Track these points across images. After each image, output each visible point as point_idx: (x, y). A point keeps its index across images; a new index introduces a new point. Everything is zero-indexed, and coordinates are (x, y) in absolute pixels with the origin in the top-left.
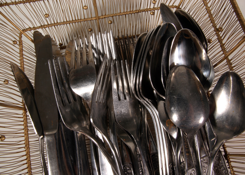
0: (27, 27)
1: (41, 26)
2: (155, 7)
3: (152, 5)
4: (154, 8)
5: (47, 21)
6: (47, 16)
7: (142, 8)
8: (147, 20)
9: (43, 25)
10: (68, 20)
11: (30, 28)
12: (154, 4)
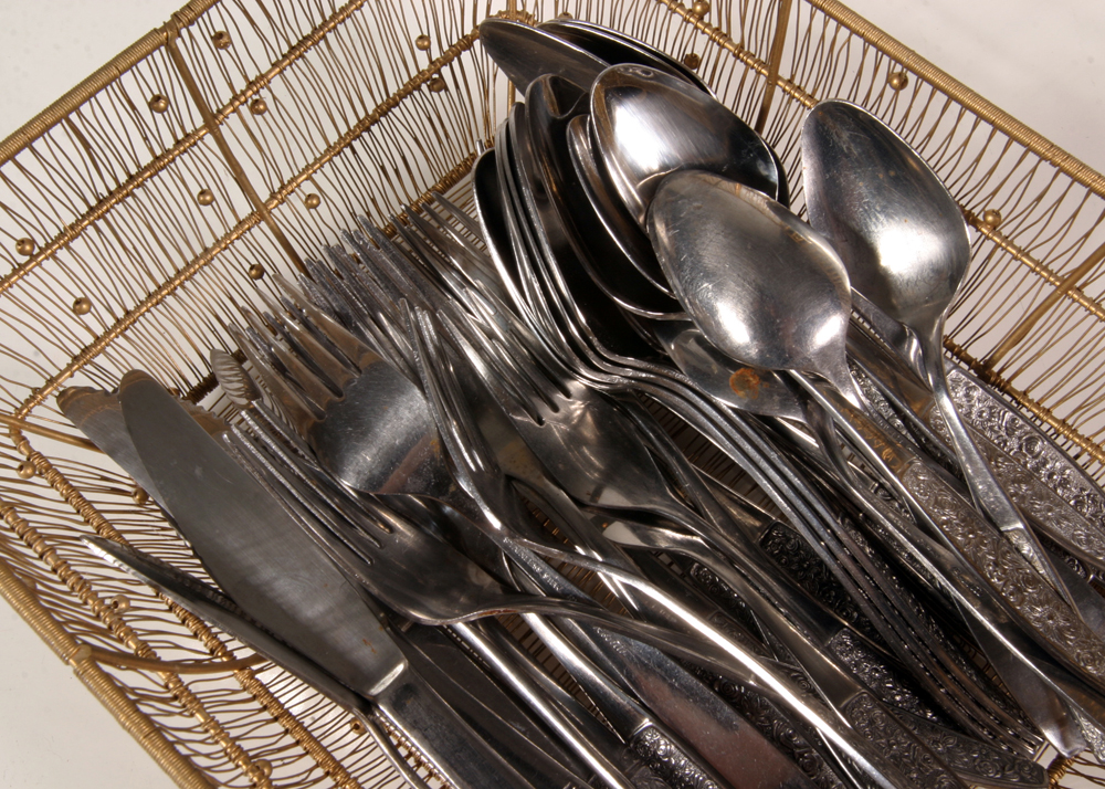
0: (24, 394)
1: (76, 358)
2: (434, 59)
3: (422, 56)
4: (431, 62)
5: (88, 329)
6: (80, 306)
7: (393, 90)
8: (430, 119)
9: (77, 352)
10: (161, 281)
11: (36, 391)
12: (427, 48)
